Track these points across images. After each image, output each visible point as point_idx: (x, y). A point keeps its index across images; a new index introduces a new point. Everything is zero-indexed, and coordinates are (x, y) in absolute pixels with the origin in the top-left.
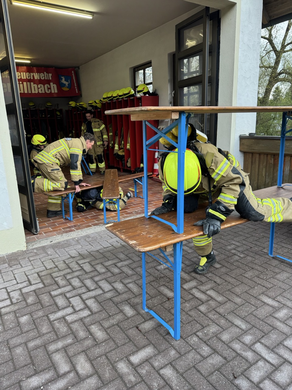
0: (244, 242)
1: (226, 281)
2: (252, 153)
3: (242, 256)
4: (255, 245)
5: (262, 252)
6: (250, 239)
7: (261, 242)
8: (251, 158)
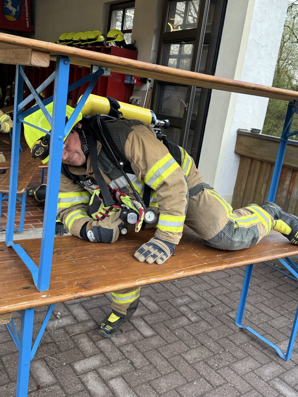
0: (206, 295)
1: (151, 363)
2: (252, 159)
3: (193, 319)
4: (221, 303)
5: (227, 317)
6: (216, 290)
7: (230, 299)
8: (249, 165)
